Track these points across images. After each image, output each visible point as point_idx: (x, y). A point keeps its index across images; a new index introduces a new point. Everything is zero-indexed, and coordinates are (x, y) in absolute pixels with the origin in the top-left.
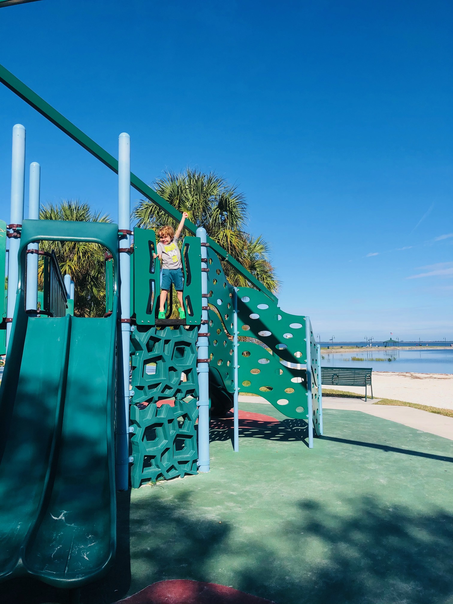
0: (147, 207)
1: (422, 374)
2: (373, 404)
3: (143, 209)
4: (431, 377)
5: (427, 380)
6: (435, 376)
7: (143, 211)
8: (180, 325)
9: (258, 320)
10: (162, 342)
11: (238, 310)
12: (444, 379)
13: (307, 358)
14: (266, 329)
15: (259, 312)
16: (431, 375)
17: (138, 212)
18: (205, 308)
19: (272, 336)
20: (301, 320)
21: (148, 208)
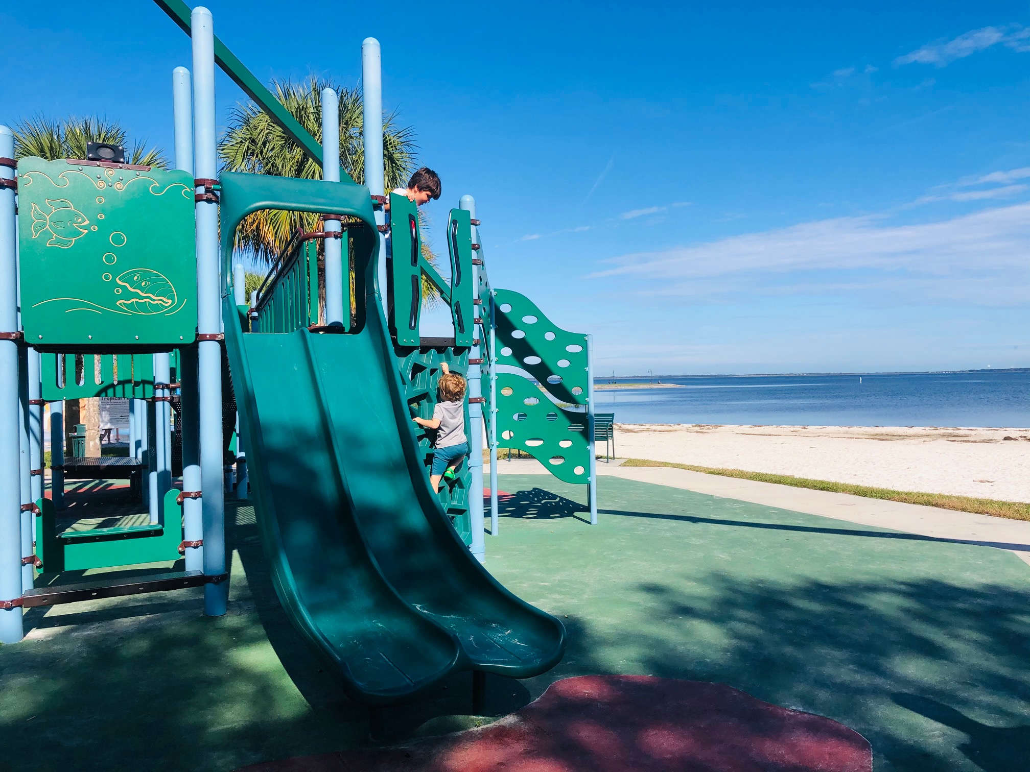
0: (241, 142)
1: (634, 425)
2: (620, 465)
3: (233, 144)
4: (648, 430)
5: (645, 433)
6: (654, 427)
7: (233, 147)
8: (446, 347)
9: (523, 340)
10: (428, 371)
11: (495, 324)
12: (667, 431)
13: (589, 396)
14: (533, 353)
15: (526, 327)
16: (648, 426)
17: (223, 150)
18: (477, 320)
19: (542, 365)
20: (581, 340)
21: (243, 142)
